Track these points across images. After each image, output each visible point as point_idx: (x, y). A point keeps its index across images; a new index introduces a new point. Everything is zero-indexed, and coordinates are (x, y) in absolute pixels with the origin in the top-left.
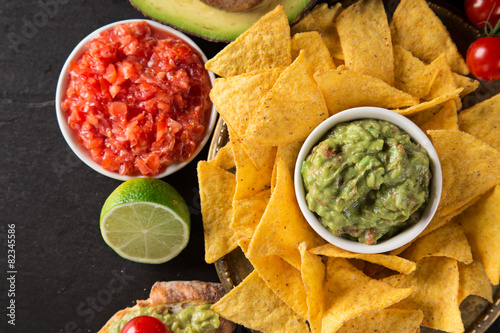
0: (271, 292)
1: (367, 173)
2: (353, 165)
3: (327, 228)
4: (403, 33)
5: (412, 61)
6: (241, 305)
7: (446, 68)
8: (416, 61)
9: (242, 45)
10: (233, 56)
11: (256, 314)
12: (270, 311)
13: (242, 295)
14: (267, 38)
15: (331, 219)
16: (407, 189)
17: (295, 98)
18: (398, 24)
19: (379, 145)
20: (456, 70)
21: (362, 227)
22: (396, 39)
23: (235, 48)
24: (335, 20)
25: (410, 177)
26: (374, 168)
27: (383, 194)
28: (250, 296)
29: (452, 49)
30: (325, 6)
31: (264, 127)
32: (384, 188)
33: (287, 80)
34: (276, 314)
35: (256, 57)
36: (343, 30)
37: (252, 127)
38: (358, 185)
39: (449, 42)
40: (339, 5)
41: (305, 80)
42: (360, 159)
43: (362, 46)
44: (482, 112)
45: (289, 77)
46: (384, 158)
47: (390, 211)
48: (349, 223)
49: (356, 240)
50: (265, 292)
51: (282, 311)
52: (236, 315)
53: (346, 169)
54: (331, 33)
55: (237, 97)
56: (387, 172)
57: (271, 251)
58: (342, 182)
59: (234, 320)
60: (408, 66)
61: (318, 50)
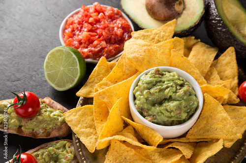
0: (93, 120)
1: (167, 87)
2: (164, 82)
3: (135, 104)
4: (219, 65)
5: (215, 75)
6: (77, 117)
7: (228, 86)
8: (218, 76)
9: (151, 32)
10: (145, 34)
11: (79, 126)
12: (86, 127)
13: (80, 112)
14: (162, 33)
15: (139, 100)
16: (180, 104)
17: (158, 56)
18: (219, 61)
19: (179, 82)
20: (233, 89)
21: (150, 112)
22: (213, 66)
23: (148, 32)
24: (194, 45)
25: (185, 100)
26: (172, 86)
27: (168, 102)
28: (83, 115)
29: (236, 81)
30: (193, 37)
31: (137, 58)
32: (170, 99)
33: (159, 47)
34: (88, 130)
35: (153, 39)
36: (195, 50)
37: (133, 55)
38: (161, 90)
39: (236, 78)
40: (199, 40)
41: (167, 51)
42: (169, 81)
43: (198, 57)
46: (178, 87)
47: (167, 110)
48: (146, 106)
49: (144, 117)
50: (90, 118)
51: (92, 130)
52: (71, 121)
53: (160, 81)
54: (189, 49)
55: (135, 46)
56: (176, 92)
57: (106, 100)
58: (154, 85)
59: (69, 124)
60: (213, 77)
61: (180, 50)
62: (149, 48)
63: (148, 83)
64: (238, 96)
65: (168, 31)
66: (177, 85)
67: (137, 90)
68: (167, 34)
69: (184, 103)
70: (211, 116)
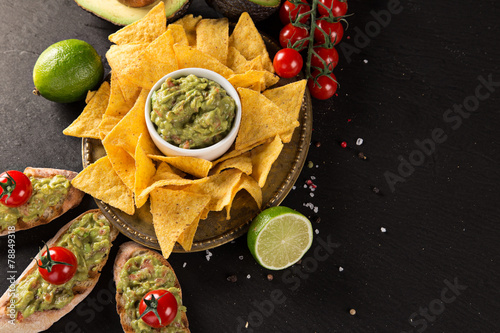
0: (115, 174)
1: (192, 99)
2: (184, 93)
3: (160, 134)
4: (237, 41)
5: (239, 57)
6: (92, 178)
7: (259, 65)
8: (242, 57)
9: (135, 27)
10: (128, 33)
11: (101, 188)
12: (111, 187)
13: (94, 171)
14: (151, 25)
15: (163, 127)
16: (216, 113)
17: (159, 59)
18: (235, 36)
19: (203, 86)
20: (265, 67)
21: (183, 137)
22: (232, 44)
23: (130, 28)
24: (196, 26)
25: (219, 107)
26: (196, 95)
27: (200, 116)
28: (100, 173)
29: (266, 55)
30: (191, 16)
31: (134, 71)
32: (200, 112)
33: (156, 46)
34: (114, 189)
35: (142, 36)
36: (200, 32)
37: (127, 69)
38: (185, 105)
39: (265, 50)
40: (200, 17)
41: (168, 49)
42: (189, 90)
43: (209, 41)
44: (277, 93)
45: (158, 43)
46: (205, 93)
47: (202, 127)
48: (175, 132)
49: (178, 145)
50: (110, 173)
51: (119, 188)
52: (87, 186)
53: (180, 95)
54: (192, 34)
55: (122, 55)
56: (204, 101)
57: (120, 143)
58: (174, 102)
59: (86, 191)
60: (236, 60)
61: (181, 39)
62: (143, 51)
63: (166, 103)
64: (275, 74)
65: (158, 19)
66: (201, 90)
67: (156, 116)
68: (158, 24)
69: (219, 112)
70: (255, 112)
